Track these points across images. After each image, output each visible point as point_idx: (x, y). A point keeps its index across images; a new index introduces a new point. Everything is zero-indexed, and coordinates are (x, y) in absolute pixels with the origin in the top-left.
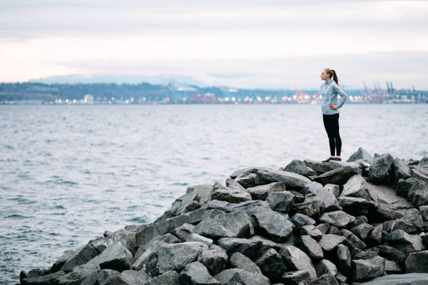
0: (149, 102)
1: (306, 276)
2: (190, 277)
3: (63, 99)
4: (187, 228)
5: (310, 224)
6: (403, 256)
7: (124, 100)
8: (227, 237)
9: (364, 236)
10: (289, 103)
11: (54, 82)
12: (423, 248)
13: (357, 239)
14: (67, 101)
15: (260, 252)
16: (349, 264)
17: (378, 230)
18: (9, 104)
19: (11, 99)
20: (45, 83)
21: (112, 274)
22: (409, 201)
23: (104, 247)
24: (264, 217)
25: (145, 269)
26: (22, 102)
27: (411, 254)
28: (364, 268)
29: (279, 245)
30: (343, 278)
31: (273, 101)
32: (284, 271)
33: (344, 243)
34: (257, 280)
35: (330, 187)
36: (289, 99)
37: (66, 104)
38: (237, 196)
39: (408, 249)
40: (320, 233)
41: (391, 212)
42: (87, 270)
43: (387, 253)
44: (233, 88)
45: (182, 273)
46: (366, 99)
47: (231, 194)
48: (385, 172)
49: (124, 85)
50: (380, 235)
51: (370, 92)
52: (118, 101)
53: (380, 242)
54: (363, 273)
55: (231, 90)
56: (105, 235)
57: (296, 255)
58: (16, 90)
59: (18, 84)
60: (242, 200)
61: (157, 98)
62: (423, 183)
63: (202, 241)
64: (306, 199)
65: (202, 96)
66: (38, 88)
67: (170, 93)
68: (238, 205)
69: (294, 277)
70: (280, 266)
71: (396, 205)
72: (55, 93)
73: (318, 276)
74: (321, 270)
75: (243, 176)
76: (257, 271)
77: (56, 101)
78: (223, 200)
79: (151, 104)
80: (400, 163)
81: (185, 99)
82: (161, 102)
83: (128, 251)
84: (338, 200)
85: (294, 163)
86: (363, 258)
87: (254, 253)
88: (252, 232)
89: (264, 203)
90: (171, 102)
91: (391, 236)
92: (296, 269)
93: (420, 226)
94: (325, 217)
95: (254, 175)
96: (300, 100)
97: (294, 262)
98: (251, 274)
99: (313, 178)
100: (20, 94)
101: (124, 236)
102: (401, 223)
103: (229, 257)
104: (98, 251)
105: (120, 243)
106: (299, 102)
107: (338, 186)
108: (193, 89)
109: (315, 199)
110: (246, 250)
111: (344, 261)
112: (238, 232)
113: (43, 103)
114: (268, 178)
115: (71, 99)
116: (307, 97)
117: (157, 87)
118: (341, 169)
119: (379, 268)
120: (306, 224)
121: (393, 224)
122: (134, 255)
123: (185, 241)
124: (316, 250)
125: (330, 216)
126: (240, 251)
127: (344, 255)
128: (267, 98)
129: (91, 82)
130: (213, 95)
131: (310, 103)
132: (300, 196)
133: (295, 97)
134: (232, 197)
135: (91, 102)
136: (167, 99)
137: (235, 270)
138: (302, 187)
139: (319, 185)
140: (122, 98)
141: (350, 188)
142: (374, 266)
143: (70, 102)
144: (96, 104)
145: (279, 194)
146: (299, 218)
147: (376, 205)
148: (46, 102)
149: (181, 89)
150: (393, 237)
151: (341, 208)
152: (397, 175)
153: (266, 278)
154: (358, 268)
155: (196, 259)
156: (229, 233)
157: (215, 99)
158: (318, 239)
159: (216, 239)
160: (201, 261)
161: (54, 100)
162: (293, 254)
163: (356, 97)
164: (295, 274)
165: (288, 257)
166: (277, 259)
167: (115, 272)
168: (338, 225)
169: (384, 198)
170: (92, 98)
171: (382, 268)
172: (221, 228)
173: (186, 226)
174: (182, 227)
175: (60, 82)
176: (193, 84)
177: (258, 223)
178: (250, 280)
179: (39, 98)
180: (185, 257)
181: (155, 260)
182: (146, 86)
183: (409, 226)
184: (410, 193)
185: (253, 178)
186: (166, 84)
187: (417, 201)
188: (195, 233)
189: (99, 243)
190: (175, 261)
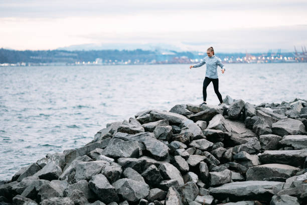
0: (142, 63)
1: (175, 183)
2: (94, 185)
3: (81, 61)
4: (98, 151)
5: (182, 148)
6: (245, 169)
7: (124, 61)
8: (124, 157)
9: (219, 156)
10: (241, 62)
11: (74, 49)
12: (259, 163)
13: (214, 158)
14: (84, 63)
15: (145, 167)
16: (207, 175)
17: (229, 152)
18: (43, 65)
19: (44, 62)
20: (68, 50)
21: (45, 183)
22: (254, 132)
23: (44, 165)
24: (150, 144)
25: (67, 179)
26: (52, 64)
27: (250, 168)
28: (217, 178)
29: (159, 162)
30: (202, 185)
31: (229, 61)
32: (161, 180)
33: (205, 161)
34: (140, 186)
35: (200, 123)
36: (241, 60)
37: (83, 65)
38: (134, 129)
39: (249, 164)
40: (188, 154)
41: (240, 140)
42: (31, 180)
43: (235, 168)
44: (202, 53)
45: (90, 182)
46: (296, 59)
47: (131, 128)
48: (238, 112)
49: (124, 51)
50: (230, 155)
51: (299, 54)
52: (119, 63)
53: (230, 160)
54: (216, 181)
55: (200, 54)
56: (47, 157)
57: (170, 169)
58: (48, 55)
59: (49, 51)
60: (138, 132)
61: (147, 60)
62: (263, 119)
63: (106, 160)
64: (182, 131)
65: (179, 58)
66: (64, 54)
67: (157, 56)
68: (134, 135)
69: (167, 184)
70: (158, 177)
71: (244, 135)
72: (75, 57)
73: (185, 183)
74: (187, 179)
75: (142, 116)
76: (141, 180)
77: (76, 63)
78: (125, 132)
79: (143, 64)
80: (249, 106)
81: (167, 61)
82: (150, 63)
83: (59, 167)
84: (203, 132)
85: (176, 107)
86: (217, 171)
87: (140, 168)
88: (141, 153)
89: (151, 134)
90: (157, 63)
91: (237, 156)
92: (169, 179)
93: (258, 149)
94: (194, 143)
95: (149, 115)
96: (249, 60)
97: (168, 174)
98: (137, 182)
99: (189, 116)
100: (51, 58)
101: (58, 157)
102: (244, 147)
103: (123, 171)
104: (40, 167)
105: (54, 162)
106: (249, 62)
107: (205, 122)
108: (173, 54)
109: (187, 131)
110: (135, 166)
111: (203, 173)
112: (131, 154)
113: (67, 65)
114: (158, 117)
115: (86, 61)
116: (254, 58)
117: (147, 52)
118: (208, 110)
119: (227, 177)
120: (179, 148)
121: (240, 147)
122: (62, 170)
123: (96, 160)
124: (184, 165)
125: (197, 142)
126: (131, 167)
127: (204, 169)
128: (225, 59)
129: (101, 49)
130: (187, 57)
131: (256, 62)
132: (177, 128)
133: (245, 58)
134: (131, 130)
135: (101, 64)
136: (154, 61)
137: (126, 179)
138: (180, 123)
139: (191, 122)
140: (122, 61)
141: (213, 123)
142: (223, 176)
143: (86, 64)
144: (104, 65)
145: (162, 128)
146: (174, 144)
147: (230, 134)
148: (69, 64)
149: (164, 54)
150: (239, 157)
151: (205, 137)
152: (246, 114)
153: (147, 185)
154: (212, 177)
155: (101, 172)
156: (125, 154)
157: (188, 60)
158: (186, 158)
159: (116, 159)
160: (104, 174)
161: (74, 63)
162: (167, 168)
163: (289, 58)
164: (169, 182)
165: (164, 171)
166: (156, 172)
167: (47, 181)
168: (202, 149)
169: (236, 130)
170: (101, 60)
171: (229, 178)
172: (119, 151)
173: (98, 150)
174: (95, 151)
175: (79, 49)
176: (172, 49)
177: (145, 147)
178: (135, 186)
179: (63, 61)
180: (93, 171)
181: (74, 173)
182: (140, 51)
183: (250, 149)
184: (254, 127)
185: (148, 117)
186: (153, 50)
187: (258, 132)
188: (103, 154)
189: (42, 162)
190: (87, 174)
